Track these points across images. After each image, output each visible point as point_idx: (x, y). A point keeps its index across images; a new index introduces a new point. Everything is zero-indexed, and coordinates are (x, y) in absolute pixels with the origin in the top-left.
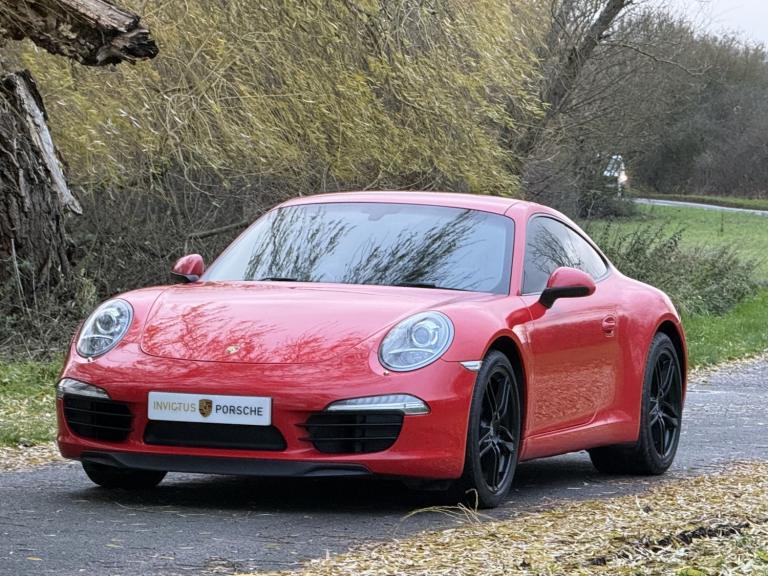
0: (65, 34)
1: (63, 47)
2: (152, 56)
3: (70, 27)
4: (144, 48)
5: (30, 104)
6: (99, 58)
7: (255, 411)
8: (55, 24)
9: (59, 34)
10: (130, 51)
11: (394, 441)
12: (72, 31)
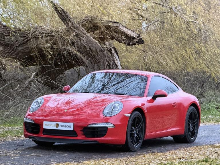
0: (123, 38)
1: (123, 41)
2: (143, 43)
3: (124, 37)
4: (141, 42)
5: (115, 54)
6: (131, 44)
7: (69, 127)
8: (121, 36)
9: (122, 38)
10: (138, 42)
11: (105, 135)
12: (125, 38)
